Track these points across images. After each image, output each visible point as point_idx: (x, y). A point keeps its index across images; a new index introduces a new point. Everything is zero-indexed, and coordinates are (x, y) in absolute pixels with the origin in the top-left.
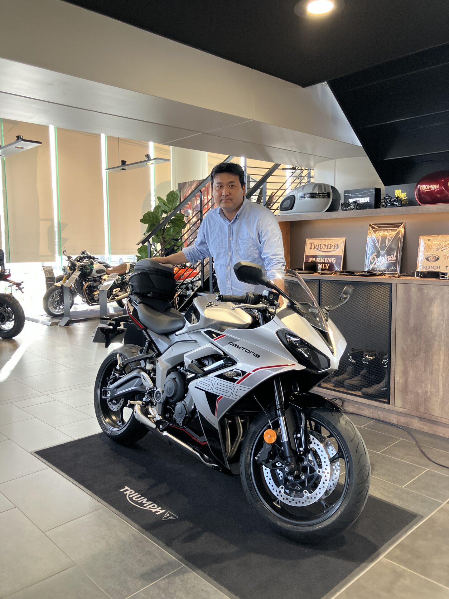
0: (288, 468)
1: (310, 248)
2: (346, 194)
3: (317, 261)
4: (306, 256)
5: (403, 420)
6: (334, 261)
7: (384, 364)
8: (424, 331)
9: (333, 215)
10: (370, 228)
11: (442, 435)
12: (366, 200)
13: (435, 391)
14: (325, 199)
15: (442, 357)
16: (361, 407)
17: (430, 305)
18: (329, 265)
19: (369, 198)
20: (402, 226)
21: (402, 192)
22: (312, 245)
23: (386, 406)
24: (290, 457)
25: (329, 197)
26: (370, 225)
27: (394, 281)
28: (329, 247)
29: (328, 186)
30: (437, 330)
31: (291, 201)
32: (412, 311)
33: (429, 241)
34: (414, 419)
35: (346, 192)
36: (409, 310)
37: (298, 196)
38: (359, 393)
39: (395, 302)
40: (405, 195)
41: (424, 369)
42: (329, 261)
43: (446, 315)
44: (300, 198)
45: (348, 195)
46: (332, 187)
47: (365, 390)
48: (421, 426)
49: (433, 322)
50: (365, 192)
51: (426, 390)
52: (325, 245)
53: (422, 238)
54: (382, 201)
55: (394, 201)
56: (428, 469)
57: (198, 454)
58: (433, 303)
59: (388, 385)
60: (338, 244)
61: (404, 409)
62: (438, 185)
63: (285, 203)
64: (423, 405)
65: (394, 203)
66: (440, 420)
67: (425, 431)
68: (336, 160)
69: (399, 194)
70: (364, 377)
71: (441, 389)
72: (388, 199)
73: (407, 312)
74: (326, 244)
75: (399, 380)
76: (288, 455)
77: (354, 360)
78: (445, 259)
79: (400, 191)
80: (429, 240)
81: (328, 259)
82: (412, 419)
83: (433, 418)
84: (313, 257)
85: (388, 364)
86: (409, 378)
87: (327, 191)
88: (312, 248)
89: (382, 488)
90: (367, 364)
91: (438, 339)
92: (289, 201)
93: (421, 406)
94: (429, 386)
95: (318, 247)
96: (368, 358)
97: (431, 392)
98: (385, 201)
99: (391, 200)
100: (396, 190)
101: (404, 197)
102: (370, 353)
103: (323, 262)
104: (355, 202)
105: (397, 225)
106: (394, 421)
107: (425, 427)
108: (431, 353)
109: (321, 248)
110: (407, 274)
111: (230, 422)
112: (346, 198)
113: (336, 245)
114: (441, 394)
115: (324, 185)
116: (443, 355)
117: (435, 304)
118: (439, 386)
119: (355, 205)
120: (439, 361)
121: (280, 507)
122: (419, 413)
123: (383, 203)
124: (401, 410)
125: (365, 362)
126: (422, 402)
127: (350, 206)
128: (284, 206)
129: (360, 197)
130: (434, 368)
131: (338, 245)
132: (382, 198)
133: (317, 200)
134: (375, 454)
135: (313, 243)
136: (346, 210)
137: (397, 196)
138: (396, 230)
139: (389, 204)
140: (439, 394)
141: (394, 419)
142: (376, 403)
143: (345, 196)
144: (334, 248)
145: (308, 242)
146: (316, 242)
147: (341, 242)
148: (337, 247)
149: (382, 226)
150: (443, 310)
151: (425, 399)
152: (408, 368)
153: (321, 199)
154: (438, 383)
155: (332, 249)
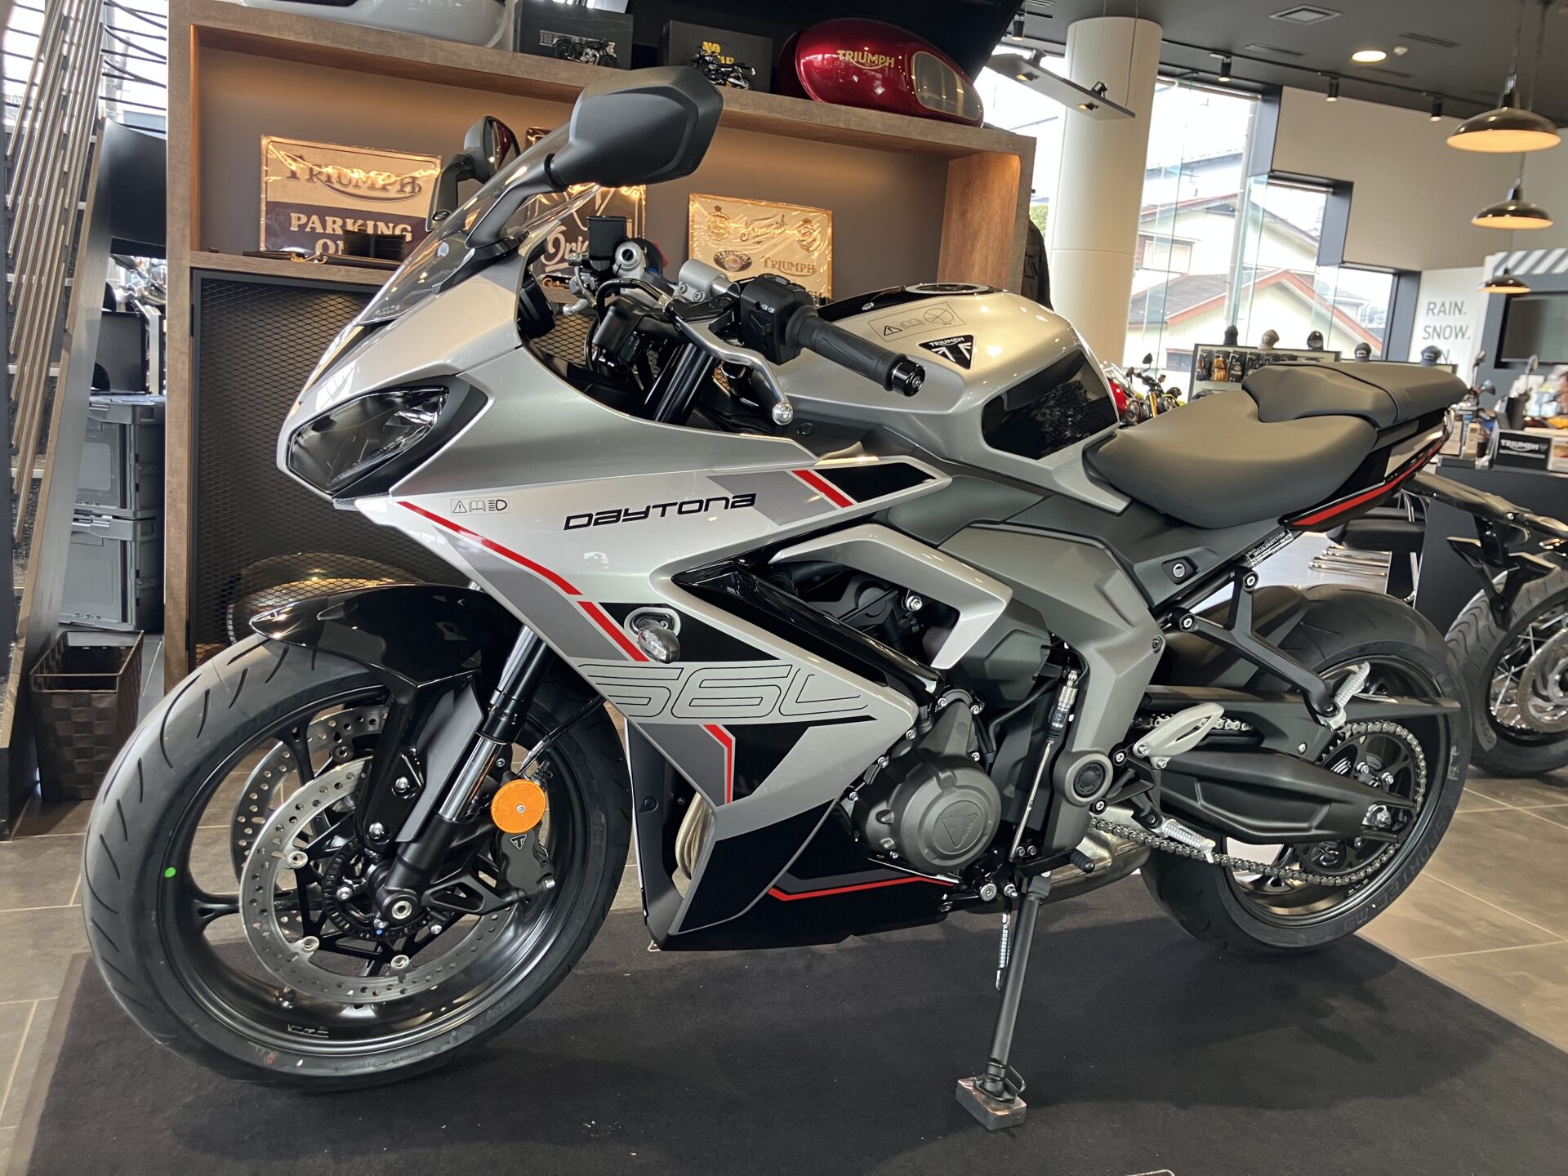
1: (290, 174)
2: (532, 12)
28: (378, 185)
33: (719, 213)
50: (599, 19)
53: (698, 200)
60: (414, 179)
79: (717, 48)
80: (718, 209)
88: (297, 176)
100: (705, 43)
109: (343, 181)
129: (581, 33)
131: (418, 182)
155: (393, 193)
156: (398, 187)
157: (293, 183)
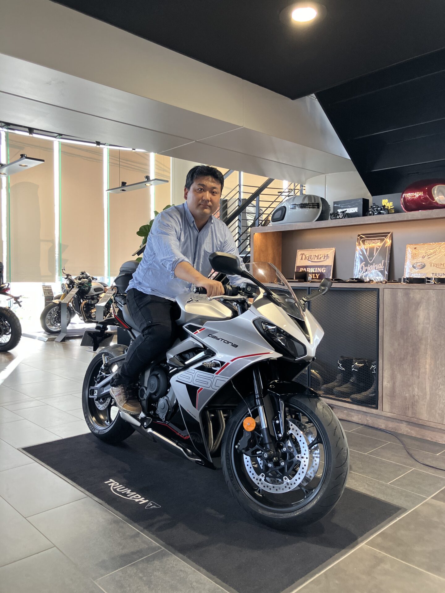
0: (267, 454)
1: (301, 259)
2: (336, 205)
3: (307, 271)
4: (297, 267)
5: (391, 425)
6: (324, 271)
7: (372, 370)
8: (411, 335)
9: (323, 224)
10: (359, 238)
11: (429, 439)
12: (354, 210)
13: (422, 394)
14: (315, 210)
15: (428, 361)
16: (351, 413)
17: (417, 309)
18: (319, 274)
19: (357, 208)
20: (389, 235)
21: (389, 202)
22: (303, 255)
23: (374, 411)
24: (270, 443)
25: (318, 207)
26: (359, 235)
27: (381, 287)
28: (319, 258)
29: (318, 197)
30: (423, 334)
31: (282, 212)
32: (399, 316)
33: (416, 250)
34: (402, 423)
35: (335, 203)
36: (395, 314)
37: (289, 207)
38: (349, 400)
39: (382, 306)
40: (391, 204)
41: (411, 373)
42: (319, 271)
43: (431, 319)
44: (291, 208)
45: (337, 206)
46: (322, 199)
47: (353, 396)
48: (409, 431)
49: (419, 326)
50: (353, 202)
51: (414, 394)
52: (315, 255)
53: (409, 247)
54: (370, 210)
55: (381, 210)
56: (414, 469)
57: (182, 449)
58: (419, 307)
59: (376, 391)
60: (327, 255)
61: (392, 414)
62: (422, 192)
63: (276, 214)
64: (411, 409)
65: (381, 212)
66: (427, 424)
67: (413, 436)
68: (327, 175)
69: (386, 203)
70: (353, 384)
71: (428, 393)
72: (375, 208)
73: (394, 316)
74: (317, 255)
75: (387, 385)
76: (267, 442)
77: (343, 367)
78: (431, 266)
79: (387, 200)
80: (415, 248)
81: (319, 269)
82: (401, 424)
83: (421, 422)
84: (303, 267)
85: (377, 370)
86: (396, 382)
87: (317, 202)
88: (303, 258)
89: (367, 484)
90: (356, 371)
91: (424, 342)
92: (280, 212)
93: (409, 410)
94: (416, 389)
95: (309, 257)
96: (357, 365)
97: (418, 396)
98: (373, 211)
99: (378, 209)
100: (383, 200)
101: (391, 206)
102: (360, 361)
103: (314, 272)
104: (343, 212)
105: (385, 235)
106: (383, 427)
107: (413, 432)
108: (417, 357)
109: (312, 258)
110: (394, 281)
111: (212, 416)
112: (335, 208)
113: (326, 255)
114: (428, 397)
115: (314, 196)
116: (430, 359)
117: (421, 308)
118: (426, 389)
119: (343, 215)
120: (426, 364)
121: (261, 496)
122: (407, 418)
123: (371, 212)
124: (389, 415)
125: (354, 369)
126: (409, 406)
127: (339, 216)
128: (275, 217)
129: (348, 208)
130: (420, 372)
131: (328, 255)
132: (370, 207)
133: (307, 210)
134: (362, 455)
135: (304, 254)
136: (336, 219)
137: (384, 205)
138: (384, 239)
139: (376, 212)
140: (426, 398)
141: (382, 424)
142: (364, 409)
143: (334, 207)
144: (324, 258)
145: (299, 253)
146: (307, 253)
147: (330, 252)
148: (327, 257)
149: (370, 236)
150: (428, 314)
151: (412, 403)
152: (396, 373)
153: (311, 209)
154: (425, 387)
155: (322, 259)
156: (323, 257)
157: (302, 260)
